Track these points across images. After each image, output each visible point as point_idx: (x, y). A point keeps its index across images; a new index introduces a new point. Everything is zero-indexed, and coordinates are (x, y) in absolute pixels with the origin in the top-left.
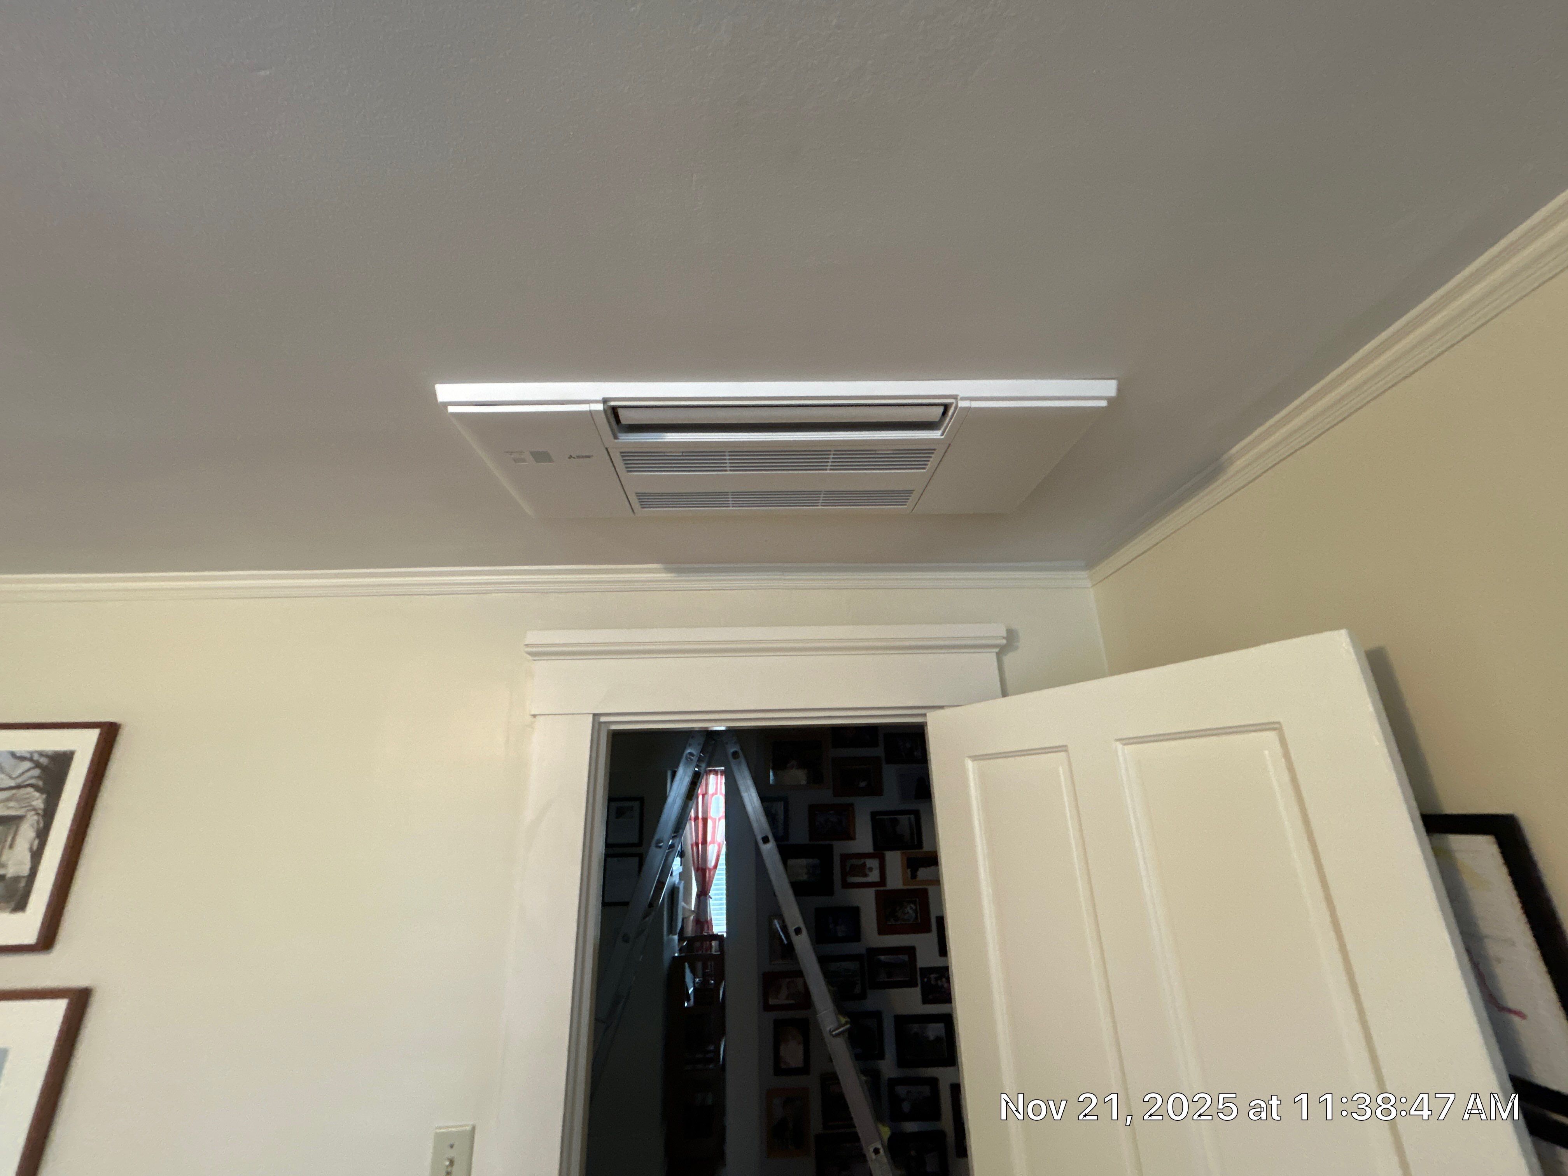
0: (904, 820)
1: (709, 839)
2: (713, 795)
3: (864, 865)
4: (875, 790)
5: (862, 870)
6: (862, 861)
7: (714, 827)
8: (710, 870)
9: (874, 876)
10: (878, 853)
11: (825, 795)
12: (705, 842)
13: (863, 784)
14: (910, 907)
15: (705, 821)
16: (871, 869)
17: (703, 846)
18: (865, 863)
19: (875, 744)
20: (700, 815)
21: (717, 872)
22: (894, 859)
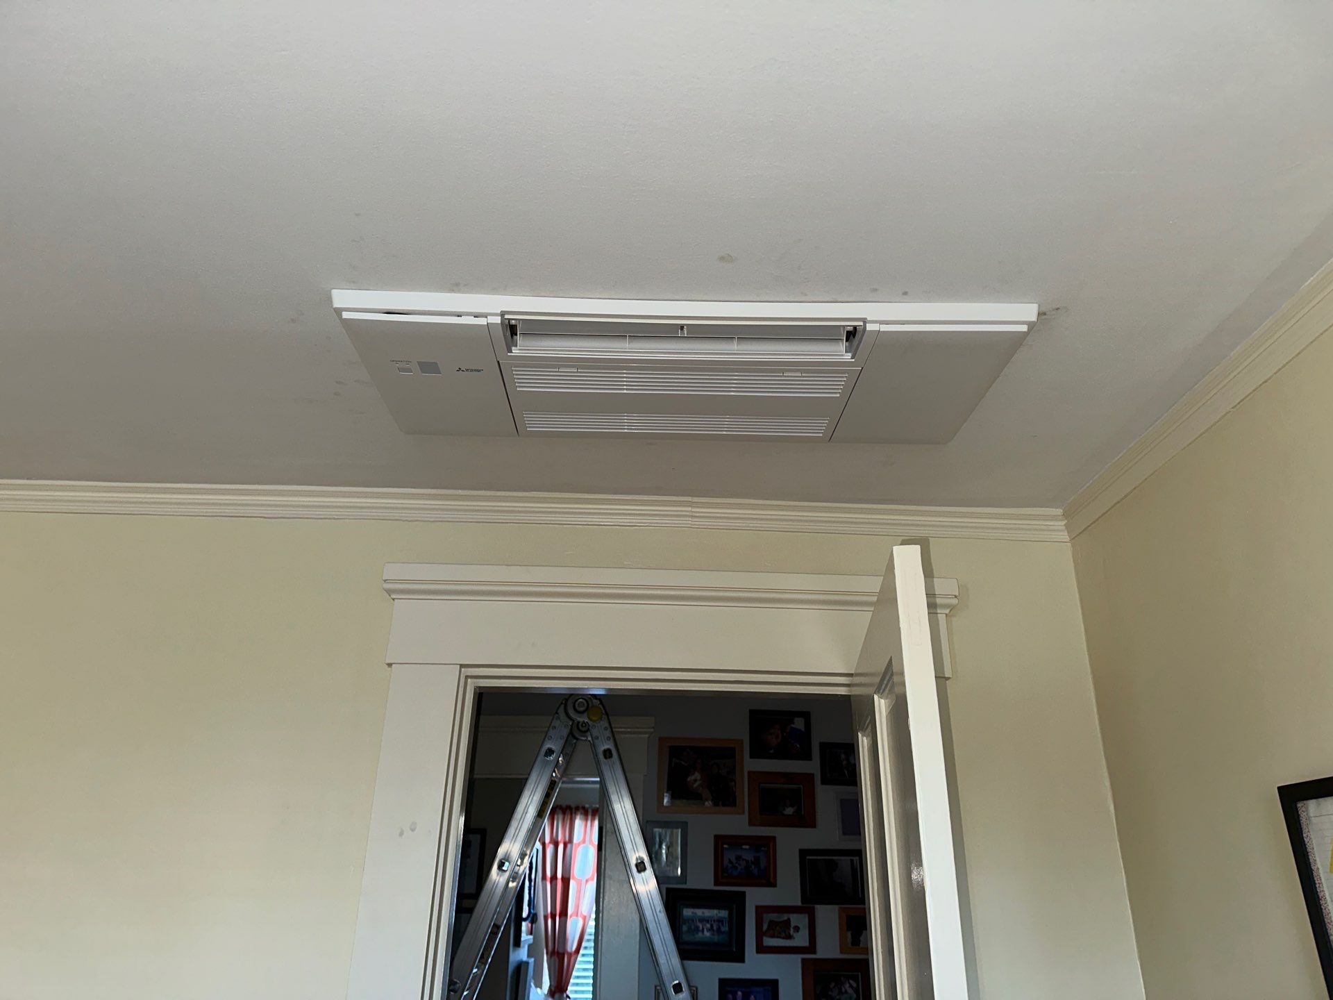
0: (844, 861)
1: (570, 910)
2: (579, 844)
3: (788, 922)
4: (806, 819)
5: (783, 929)
6: (785, 917)
7: (579, 892)
8: (570, 955)
9: (801, 939)
10: (807, 908)
11: (736, 823)
12: (564, 913)
13: (789, 811)
14: (849, 983)
15: (566, 881)
16: (797, 929)
17: (563, 918)
18: (789, 919)
19: (807, 756)
20: (559, 875)
21: (580, 958)
22: (828, 916)
